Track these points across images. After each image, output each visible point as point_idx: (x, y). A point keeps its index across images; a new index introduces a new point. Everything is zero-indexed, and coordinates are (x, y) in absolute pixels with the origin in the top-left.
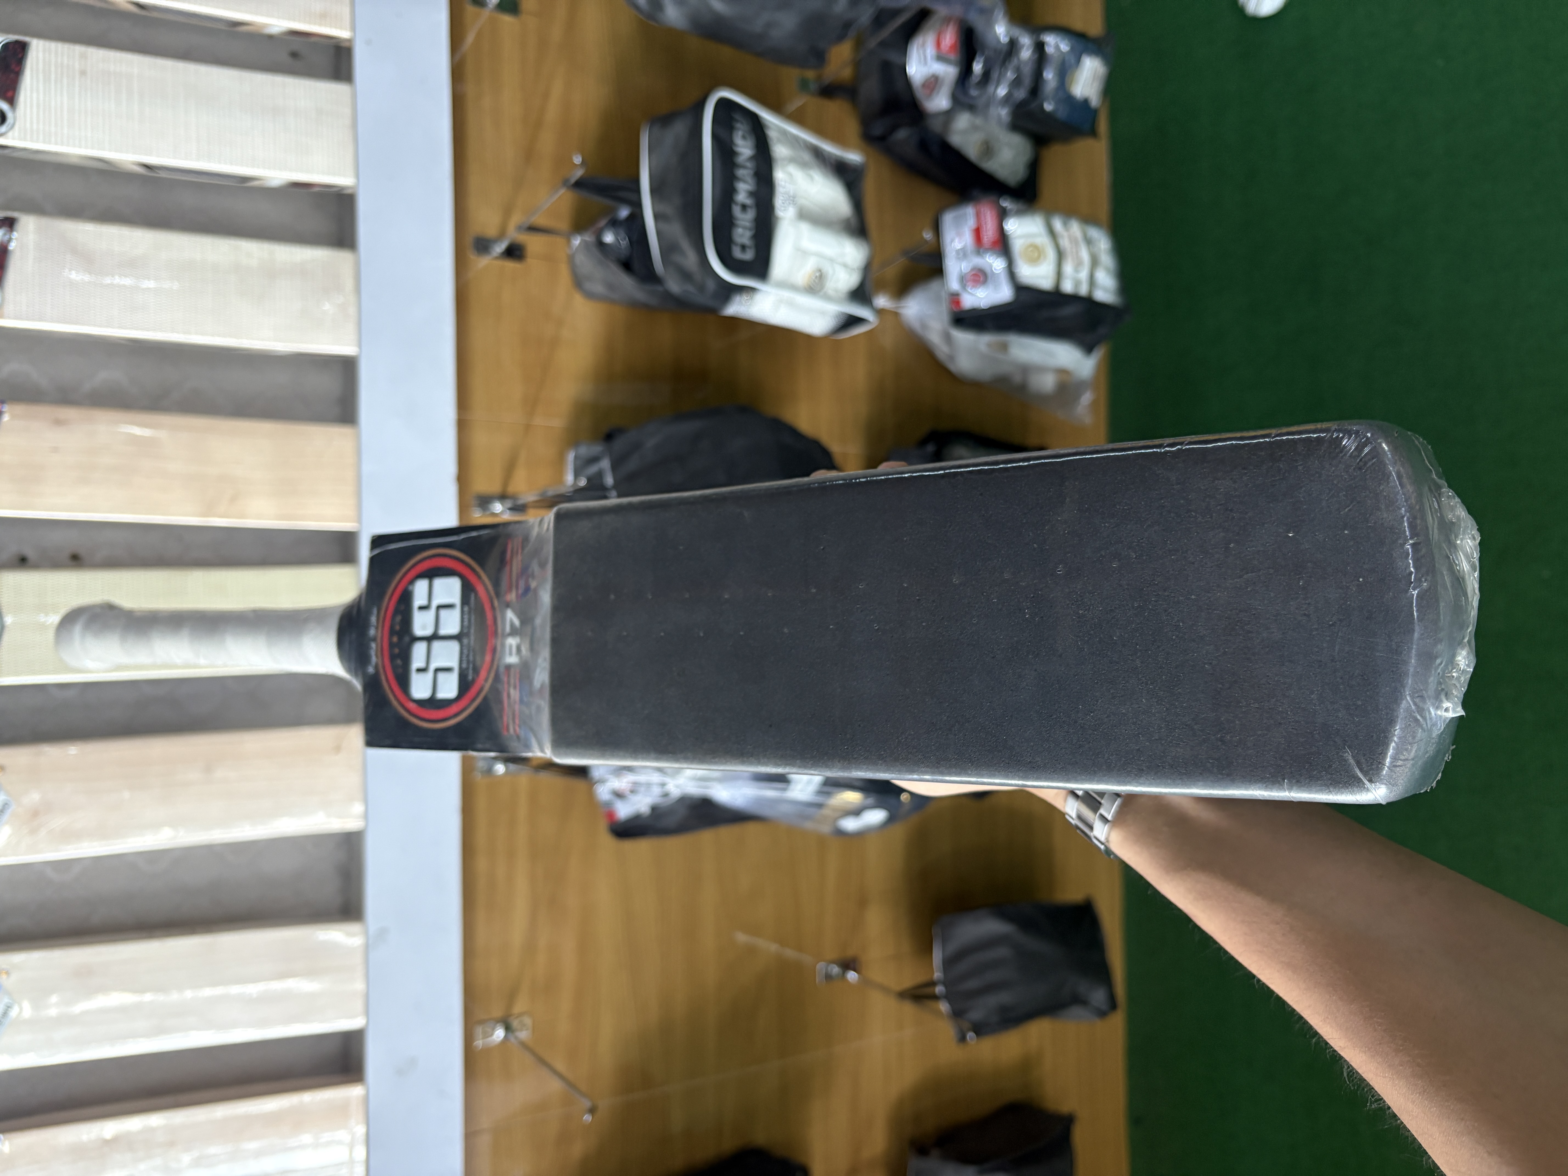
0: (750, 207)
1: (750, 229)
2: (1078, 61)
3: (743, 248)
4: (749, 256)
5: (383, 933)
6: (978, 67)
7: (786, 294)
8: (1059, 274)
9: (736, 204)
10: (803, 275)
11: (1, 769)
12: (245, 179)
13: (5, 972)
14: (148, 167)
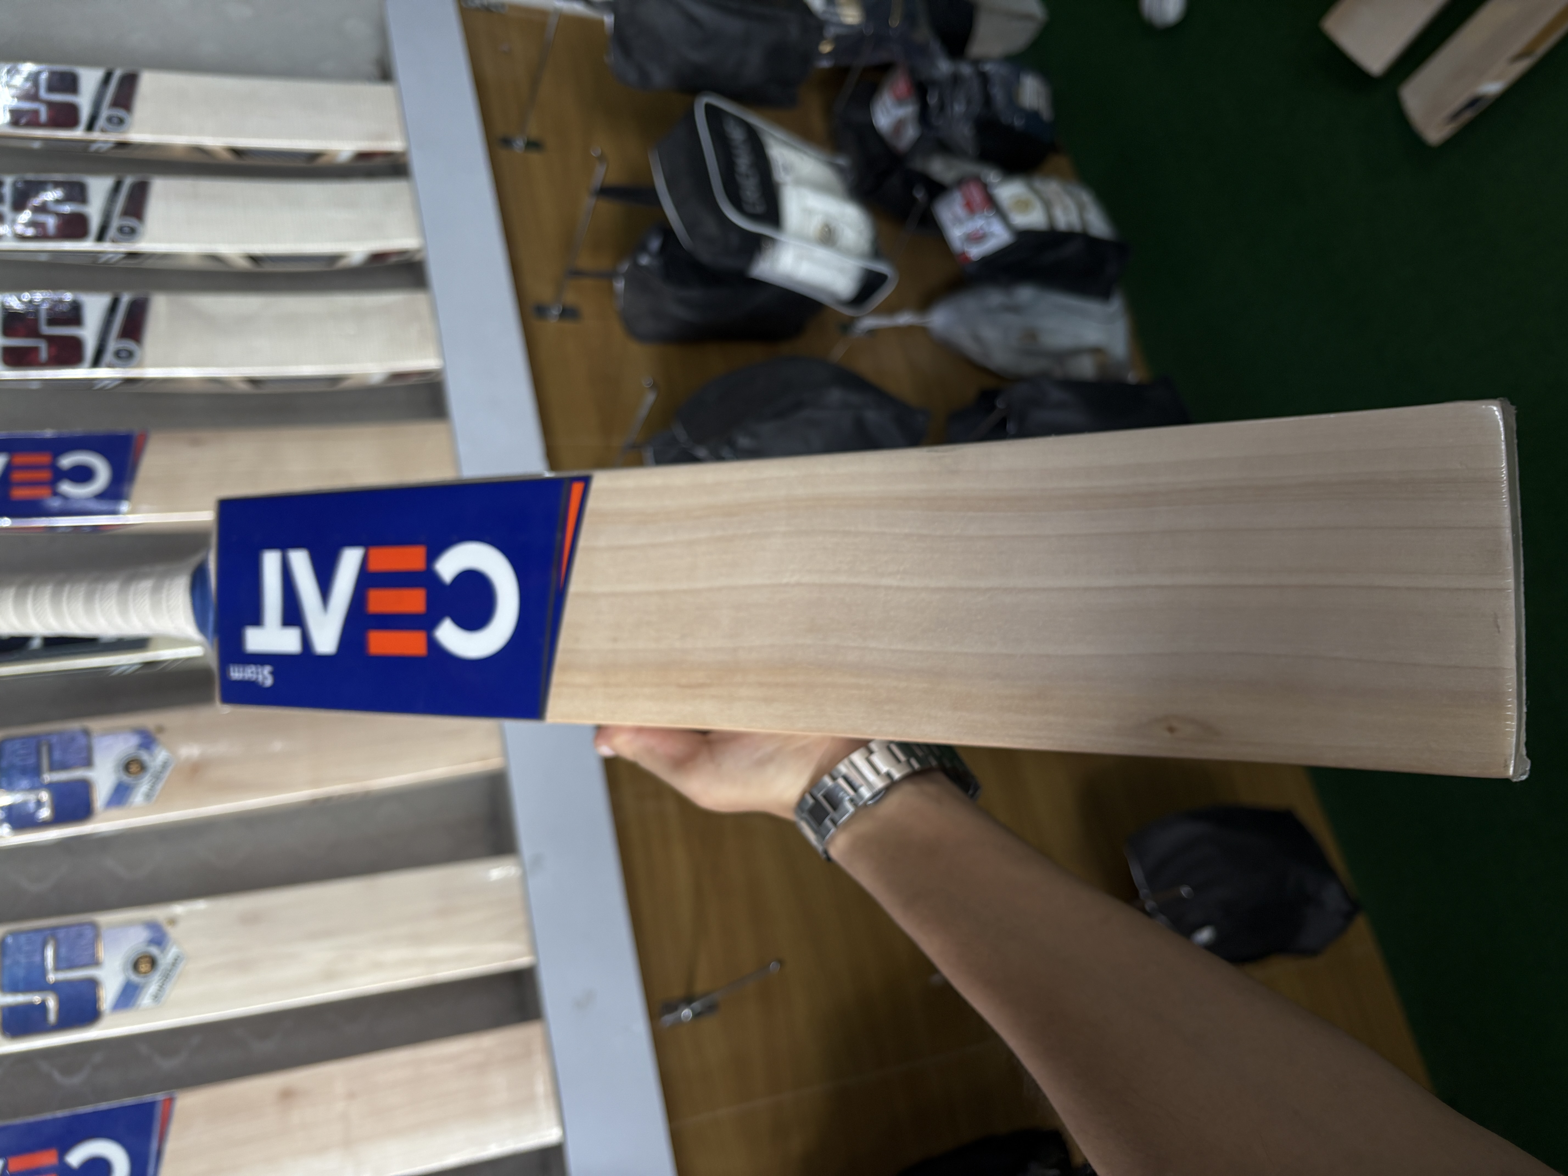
0: (752, 176)
1: (756, 193)
2: (1019, 80)
3: (754, 203)
4: (760, 209)
7: (803, 246)
8: (1050, 217)
9: (740, 173)
10: (814, 226)
11: (161, 729)
12: (333, 259)
13: (173, 921)
14: (254, 259)
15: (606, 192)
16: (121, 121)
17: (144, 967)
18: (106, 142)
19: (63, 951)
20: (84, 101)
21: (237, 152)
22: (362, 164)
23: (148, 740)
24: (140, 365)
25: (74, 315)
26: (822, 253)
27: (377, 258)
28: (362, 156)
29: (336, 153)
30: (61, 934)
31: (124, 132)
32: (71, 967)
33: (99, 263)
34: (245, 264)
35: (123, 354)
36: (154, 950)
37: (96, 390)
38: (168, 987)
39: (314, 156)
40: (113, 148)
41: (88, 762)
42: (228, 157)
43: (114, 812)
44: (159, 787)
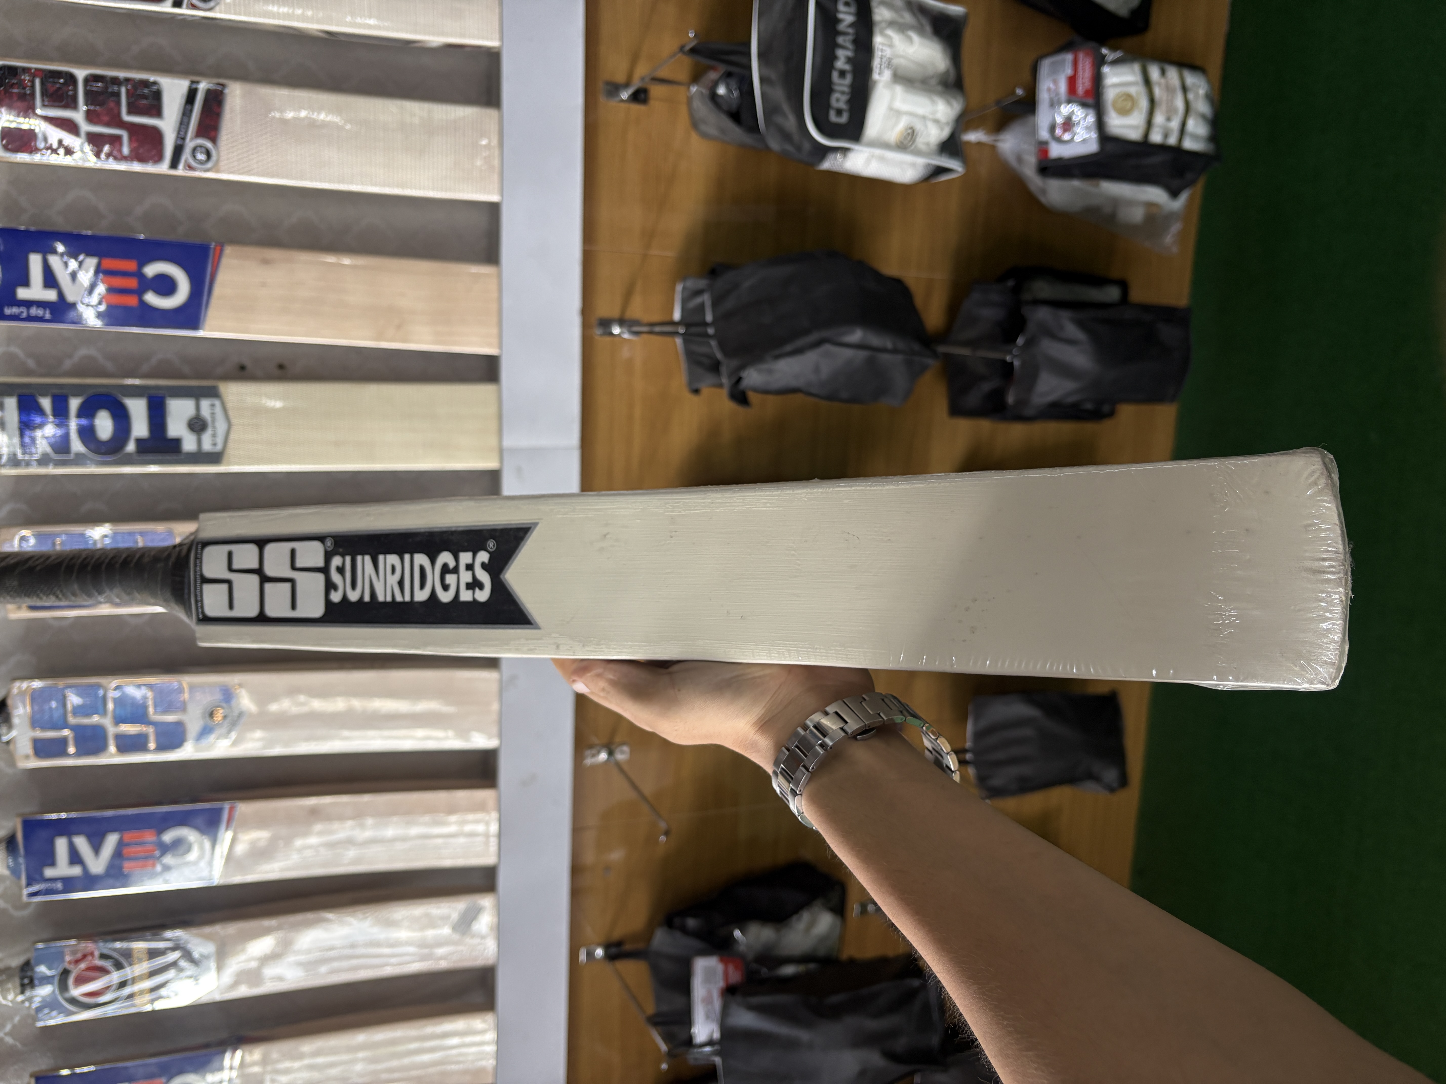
0: (848, 72)
1: (848, 94)
3: (839, 112)
4: (844, 119)
5: (513, 679)
7: (878, 152)
8: (1149, 126)
9: (836, 69)
10: (894, 133)
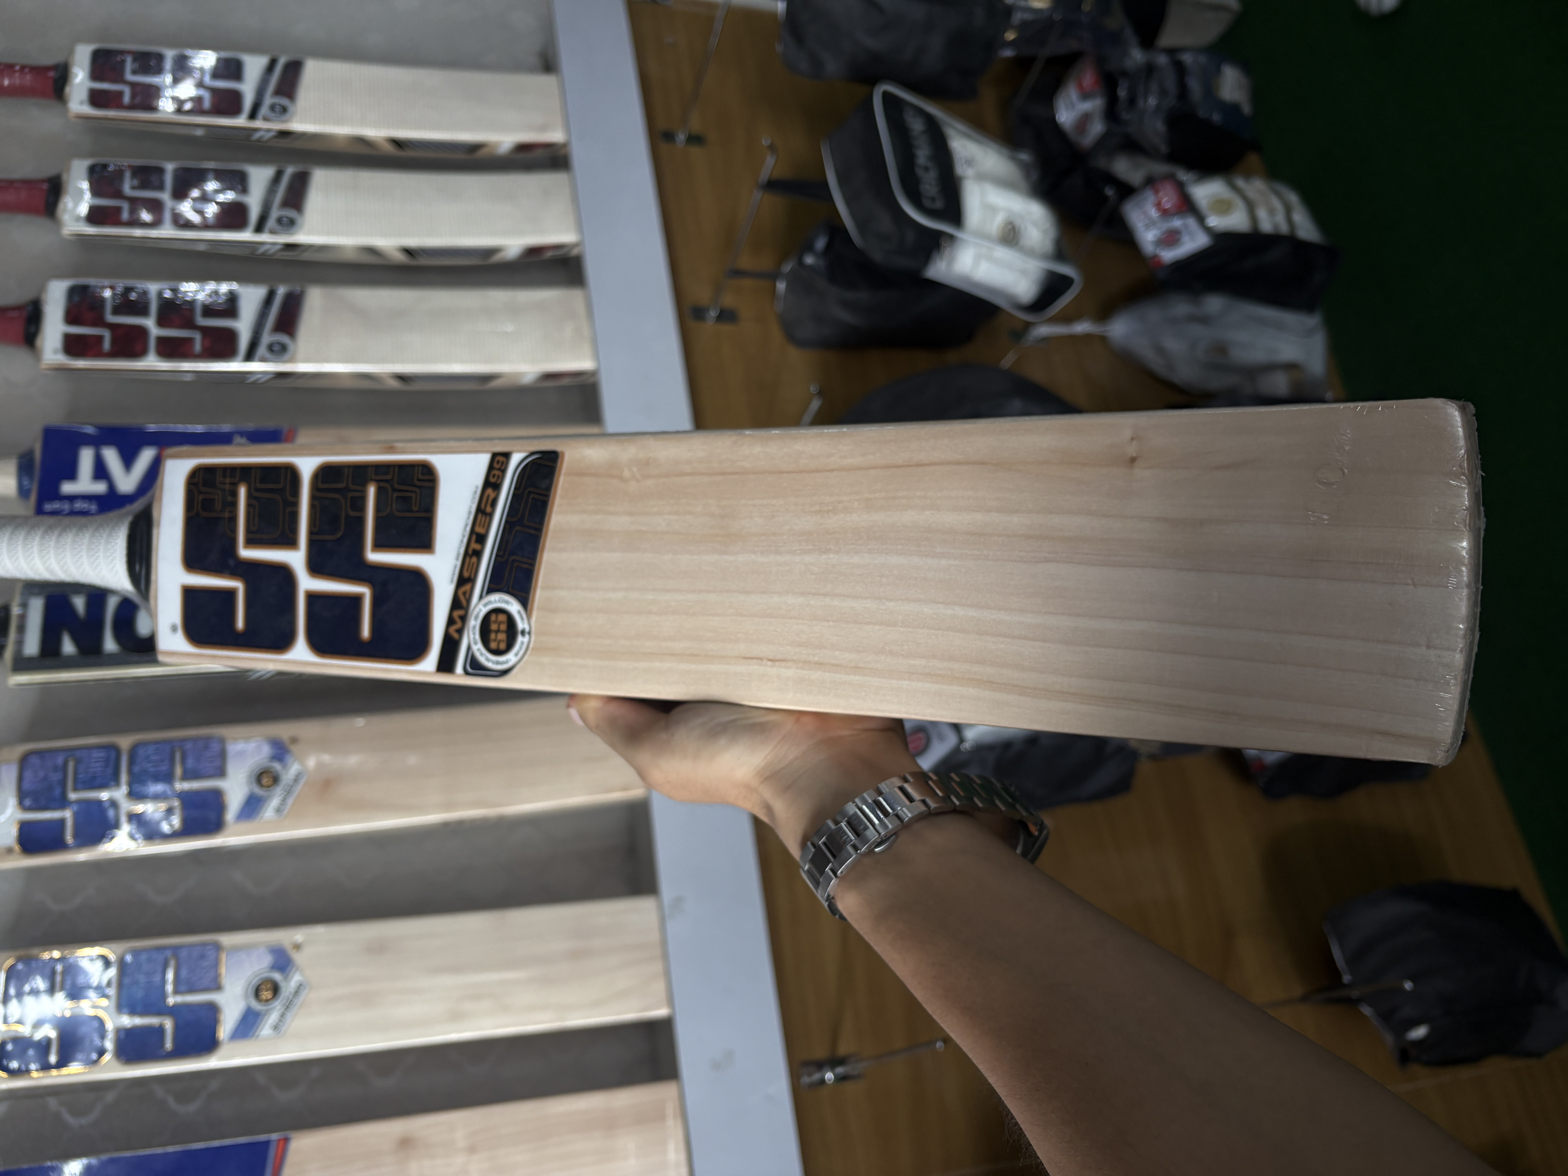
0: (932, 168)
1: (936, 185)
2: (1218, 71)
3: (933, 199)
4: (939, 205)
5: (678, 901)
6: (1122, 93)
7: (985, 246)
8: (1254, 218)
9: (918, 165)
10: (996, 224)
11: (294, 740)
12: (490, 252)
13: (297, 947)
14: (409, 252)
15: (773, 185)
16: (284, 110)
17: (266, 994)
18: (268, 130)
19: (184, 973)
20: (248, 89)
21: (397, 143)
22: (522, 156)
23: (280, 751)
24: (292, 360)
25: (231, 307)
26: (1002, 253)
27: (533, 252)
28: (523, 148)
29: (497, 144)
30: (184, 954)
31: (286, 121)
32: (192, 990)
33: (256, 254)
34: (401, 258)
35: (276, 348)
36: (277, 976)
37: (248, 384)
38: (289, 1016)
39: (475, 148)
40: (275, 137)
41: (221, 772)
42: (390, 149)
43: (245, 825)
44: (290, 801)
